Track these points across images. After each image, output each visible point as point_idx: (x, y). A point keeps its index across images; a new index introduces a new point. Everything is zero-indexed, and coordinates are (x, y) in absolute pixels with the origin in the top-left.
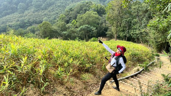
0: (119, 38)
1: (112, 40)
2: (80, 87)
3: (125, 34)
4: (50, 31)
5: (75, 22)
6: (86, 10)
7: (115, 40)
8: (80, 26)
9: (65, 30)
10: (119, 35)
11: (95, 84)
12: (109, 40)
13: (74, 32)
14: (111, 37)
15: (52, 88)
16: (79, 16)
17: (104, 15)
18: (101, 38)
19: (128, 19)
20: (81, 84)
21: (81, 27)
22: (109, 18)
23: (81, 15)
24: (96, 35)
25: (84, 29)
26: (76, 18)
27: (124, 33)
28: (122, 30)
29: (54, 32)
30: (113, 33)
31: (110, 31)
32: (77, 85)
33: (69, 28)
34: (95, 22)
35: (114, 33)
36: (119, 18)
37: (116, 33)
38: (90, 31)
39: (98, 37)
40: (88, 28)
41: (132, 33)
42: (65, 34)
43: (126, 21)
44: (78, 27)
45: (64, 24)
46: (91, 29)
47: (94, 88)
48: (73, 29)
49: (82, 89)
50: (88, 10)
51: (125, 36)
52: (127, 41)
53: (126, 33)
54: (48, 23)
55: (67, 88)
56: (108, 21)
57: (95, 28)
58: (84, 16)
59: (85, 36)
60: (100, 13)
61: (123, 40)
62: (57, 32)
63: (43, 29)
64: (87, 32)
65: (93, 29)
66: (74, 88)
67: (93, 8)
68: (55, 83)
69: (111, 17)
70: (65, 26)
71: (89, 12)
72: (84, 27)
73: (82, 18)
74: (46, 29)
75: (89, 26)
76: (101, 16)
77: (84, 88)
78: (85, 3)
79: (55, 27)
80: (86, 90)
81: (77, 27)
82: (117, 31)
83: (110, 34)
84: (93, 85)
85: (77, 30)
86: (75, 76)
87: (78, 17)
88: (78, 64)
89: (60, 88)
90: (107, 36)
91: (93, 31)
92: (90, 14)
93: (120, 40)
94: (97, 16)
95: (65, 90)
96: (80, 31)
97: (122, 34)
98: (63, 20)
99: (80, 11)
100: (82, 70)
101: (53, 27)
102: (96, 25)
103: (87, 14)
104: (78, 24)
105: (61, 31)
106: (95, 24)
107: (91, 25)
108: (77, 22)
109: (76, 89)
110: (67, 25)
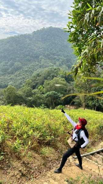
0: (87, 107)
1: (79, 109)
2: (39, 163)
3: (94, 103)
4: (15, 96)
5: (42, 88)
6: (53, 76)
7: (83, 109)
8: (46, 92)
9: (31, 95)
10: (88, 104)
11: (55, 159)
12: (77, 109)
13: (40, 98)
14: (79, 105)
15: (7, 162)
16: (46, 82)
17: (72, 82)
18: (69, 106)
19: (97, 87)
20: (39, 159)
21: (48, 93)
22: (77, 86)
23: (48, 81)
24: (64, 102)
25: (50, 96)
26: (43, 84)
27: (93, 102)
28: (90, 99)
29: (19, 97)
30: (81, 101)
31: (79, 99)
32: (36, 160)
33: (35, 93)
34: (63, 89)
35: (83, 101)
36: (88, 86)
37: (85, 101)
38: (58, 98)
39: (65, 105)
40: (55, 94)
41: (101, 102)
42: (30, 100)
43: (95, 89)
44: (44, 93)
45: (30, 89)
46: (58, 96)
47: (55, 165)
48: (39, 95)
49: (40, 165)
50: (56, 77)
51: (95, 105)
52: (96, 110)
53: (95, 102)
54: (13, 88)
55: (24, 163)
56: (76, 88)
57: (63, 95)
58: (51, 82)
59: (52, 103)
60: (68, 79)
61: (92, 109)
62: (22, 97)
63: (7, 94)
64: (54, 99)
65: (60, 96)
66: (32, 164)
67: (61, 75)
68: (12, 157)
69: (79, 84)
70: (31, 91)
71: (57, 78)
72: (50, 93)
73: (49, 84)
74: (10, 94)
75: (56, 93)
76: (69, 83)
77: (43, 164)
78: (53, 70)
79: (20, 92)
80: (46, 166)
81: (43, 93)
82: (85, 100)
83: (78, 102)
84: (53, 160)
85: (44, 96)
86: (34, 149)
87: (45, 83)
88: (38, 136)
89: (16, 162)
90: (75, 104)
91: (60, 97)
92: (58, 80)
93: (89, 109)
94: (65, 82)
95: (21, 166)
96: (46, 97)
97: (90, 103)
98: (29, 86)
99: (47, 77)
100: (42, 143)
101: (18, 92)
102: (63, 92)
103: (54, 80)
104: (44, 90)
105: (26, 96)
106: (63, 91)
107: (58, 92)
108: (43, 88)
109: (34, 165)
110: (33, 90)
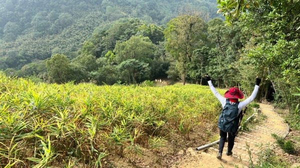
0: (189, 80)
1: (177, 84)
2: (150, 160)
3: (198, 74)
4: (68, 71)
5: (112, 54)
6: (130, 34)
7: (183, 84)
8: (121, 62)
9: (95, 67)
10: (189, 76)
11: (171, 154)
12: (172, 84)
13: (110, 72)
14: (175, 79)
15: (106, 162)
16: (118, 44)
17: (162, 43)
18: (160, 81)
19: (203, 48)
20: (150, 155)
21: (124, 63)
22: (171, 48)
23: (121, 43)
24: (150, 76)
25: (128, 67)
26: (114, 48)
27: (197, 72)
28: (193, 67)
29: (74, 73)
30: (178, 72)
31: (173, 69)
32: (145, 157)
33: (101, 65)
34: (147, 54)
35: (181, 72)
36: (188, 47)
37: (184, 72)
38: (140, 69)
39: (154, 80)
40: (135, 64)
41: (209, 71)
42: (95, 76)
43: (199, 51)
44: (117, 62)
45: (93, 58)
46: (141, 66)
47: (172, 161)
48: (108, 67)
49: (153, 163)
50: (134, 34)
51: (199, 77)
52: (203, 85)
53: (201, 71)
54: (63, 57)
55: (130, 162)
56: (169, 51)
57: (148, 64)
58: (129, 43)
59: (131, 78)
60: (154, 38)
61: (195, 83)
62: (80, 72)
63: (54, 68)
64: (134, 72)
65: (144, 66)
66: (140, 162)
67: (142, 31)
68: (110, 155)
69: (175, 45)
70: (94, 61)
71: (136, 37)
72: (128, 62)
73: (123, 47)
74: (59, 67)
75: (137, 61)
76: (157, 44)
77: (157, 162)
78: (129, 23)
79: (75, 64)
80: (160, 164)
81: (115, 64)
82: (185, 69)
83: (174, 74)
84: (168, 155)
85: (117, 69)
86: (139, 141)
87: (116, 46)
88: (143, 121)
89: (119, 161)
90: (169, 77)
91: (144, 69)
92: (138, 41)
93: (190, 83)
94: (150, 43)
95: (129, 165)
96: (121, 70)
97: (192, 74)
98: (90, 52)
99: (119, 36)
101: (71, 63)
102: (148, 59)
103: (132, 40)
104: (117, 58)
105: (87, 70)
106: (147, 57)
107: (140, 61)
108: (114, 54)
109: (144, 163)
110: (98, 59)
